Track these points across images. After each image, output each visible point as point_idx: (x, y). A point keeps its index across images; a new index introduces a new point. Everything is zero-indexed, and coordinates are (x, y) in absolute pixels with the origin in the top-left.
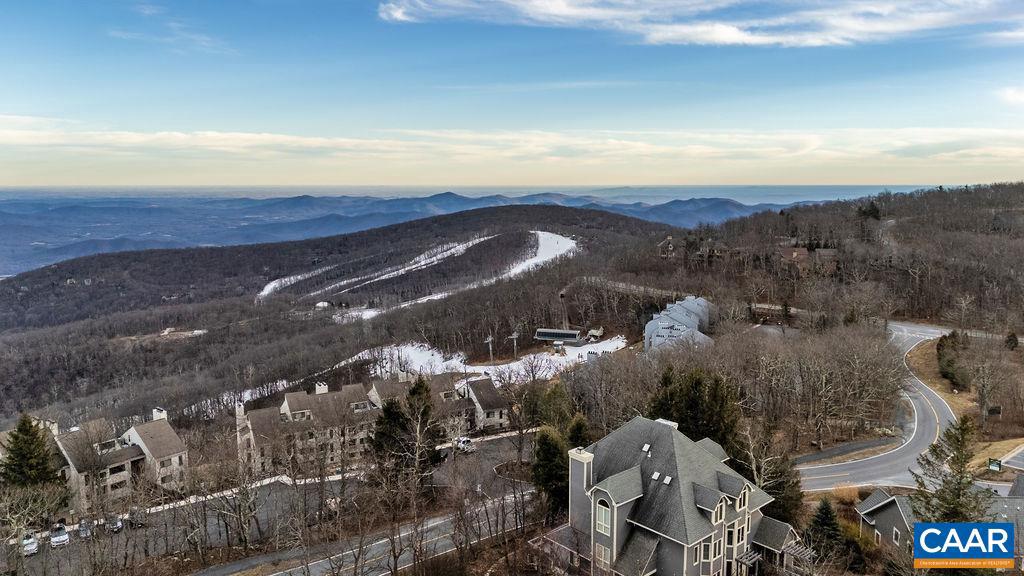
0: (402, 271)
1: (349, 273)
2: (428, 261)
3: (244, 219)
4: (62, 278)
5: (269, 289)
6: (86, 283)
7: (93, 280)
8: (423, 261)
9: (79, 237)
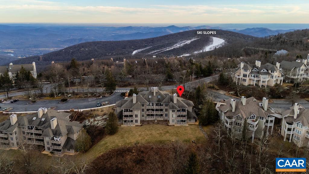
0: (172, 48)
1: (156, 49)
2: (180, 45)
3: (113, 33)
4: (80, 48)
5: (134, 52)
6: (86, 49)
7: (88, 49)
8: (178, 46)
9: (69, 38)
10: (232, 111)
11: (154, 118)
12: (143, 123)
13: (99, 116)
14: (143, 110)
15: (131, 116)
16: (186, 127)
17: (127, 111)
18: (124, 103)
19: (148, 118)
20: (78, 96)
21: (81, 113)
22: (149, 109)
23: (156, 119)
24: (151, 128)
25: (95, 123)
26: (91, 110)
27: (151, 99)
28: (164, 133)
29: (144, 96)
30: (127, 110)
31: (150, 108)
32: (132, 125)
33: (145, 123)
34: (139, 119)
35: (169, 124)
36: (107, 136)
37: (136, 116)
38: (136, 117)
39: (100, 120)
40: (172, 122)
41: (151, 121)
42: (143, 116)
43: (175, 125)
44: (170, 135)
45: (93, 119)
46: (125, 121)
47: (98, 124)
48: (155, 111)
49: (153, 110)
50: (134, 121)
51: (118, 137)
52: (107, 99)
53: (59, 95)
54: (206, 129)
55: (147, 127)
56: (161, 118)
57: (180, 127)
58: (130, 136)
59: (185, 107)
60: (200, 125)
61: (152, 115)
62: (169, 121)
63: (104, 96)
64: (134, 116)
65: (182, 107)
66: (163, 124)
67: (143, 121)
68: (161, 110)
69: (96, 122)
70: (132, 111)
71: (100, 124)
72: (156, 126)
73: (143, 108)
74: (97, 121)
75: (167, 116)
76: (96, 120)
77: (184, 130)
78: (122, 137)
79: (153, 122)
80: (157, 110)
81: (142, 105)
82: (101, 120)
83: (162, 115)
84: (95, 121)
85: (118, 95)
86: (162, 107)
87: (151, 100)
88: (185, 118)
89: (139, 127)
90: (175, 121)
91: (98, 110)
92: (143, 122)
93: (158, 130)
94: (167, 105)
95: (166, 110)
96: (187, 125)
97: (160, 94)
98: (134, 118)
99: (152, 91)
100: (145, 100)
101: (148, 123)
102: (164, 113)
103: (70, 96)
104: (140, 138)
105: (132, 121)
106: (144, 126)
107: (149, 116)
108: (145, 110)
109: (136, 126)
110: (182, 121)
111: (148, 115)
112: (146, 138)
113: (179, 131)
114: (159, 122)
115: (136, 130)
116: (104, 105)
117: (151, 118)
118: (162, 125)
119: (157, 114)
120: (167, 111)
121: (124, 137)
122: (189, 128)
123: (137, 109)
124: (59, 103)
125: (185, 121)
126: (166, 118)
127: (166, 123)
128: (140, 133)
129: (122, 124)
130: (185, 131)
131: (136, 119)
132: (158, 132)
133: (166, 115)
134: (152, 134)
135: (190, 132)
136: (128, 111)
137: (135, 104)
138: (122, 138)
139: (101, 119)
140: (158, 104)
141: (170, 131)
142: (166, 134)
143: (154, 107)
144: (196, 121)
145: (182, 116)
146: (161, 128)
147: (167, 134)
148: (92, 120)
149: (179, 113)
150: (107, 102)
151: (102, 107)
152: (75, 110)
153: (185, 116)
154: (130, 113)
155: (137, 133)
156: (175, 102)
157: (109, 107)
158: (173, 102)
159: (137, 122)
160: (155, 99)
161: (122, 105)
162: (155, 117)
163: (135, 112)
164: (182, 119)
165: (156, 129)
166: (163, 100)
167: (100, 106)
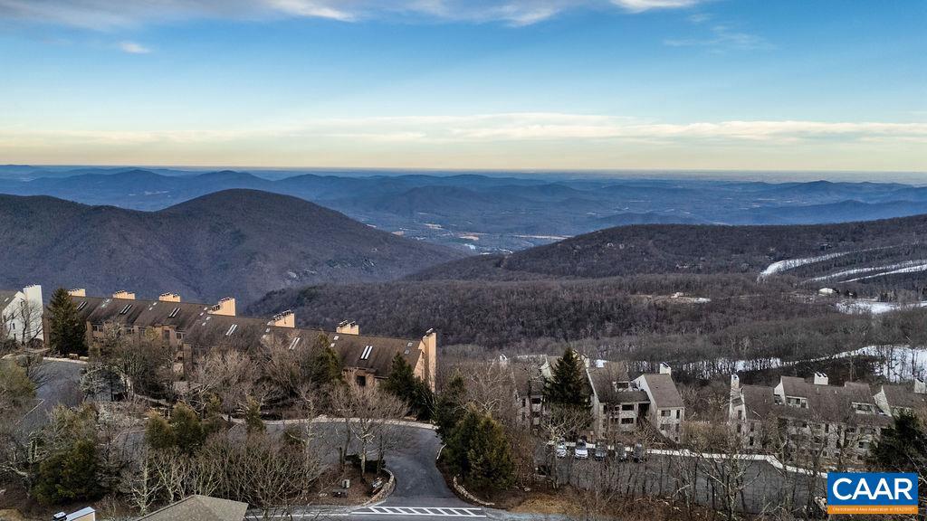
3: (757, 202)
4: (604, 242)
5: (772, 269)
6: (621, 247)
7: (626, 246)
9: (620, 210)
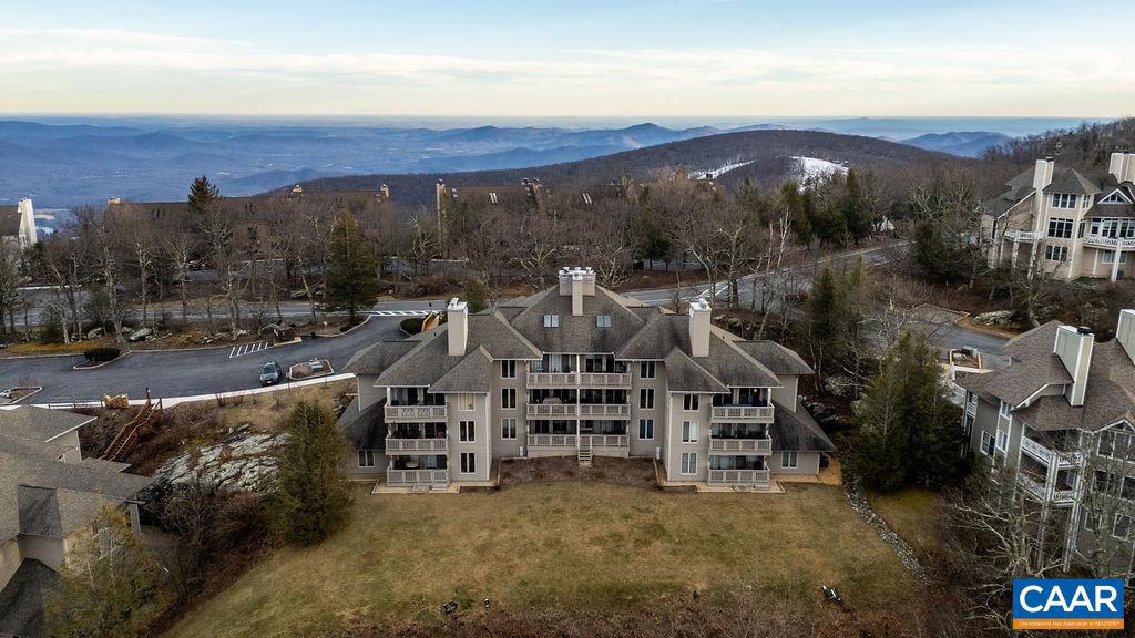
3: (425, 152)
9: (262, 167)
10: (1066, 398)
11: (573, 442)
12: (507, 475)
13: (257, 432)
14: (509, 397)
15: (436, 430)
16: (769, 499)
17: (413, 400)
18: (400, 356)
19: (541, 443)
20: (183, 338)
21: (161, 420)
22: (546, 393)
23: (585, 451)
24: (557, 503)
25: (223, 475)
26: (222, 404)
27: (557, 332)
28: (638, 534)
29: (515, 317)
30: (412, 393)
31: (550, 382)
32: (440, 488)
33: (520, 475)
34: (483, 448)
35: (665, 484)
36: (277, 556)
37: (468, 430)
38: (463, 438)
39: (257, 455)
40: (685, 470)
41: (558, 462)
42: (509, 432)
43: (703, 488)
44: (674, 553)
45: (217, 452)
46: (401, 463)
47: (237, 476)
48: (578, 407)
49: (566, 396)
50: (454, 463)
51: (340, 559)
52: (324, 348)
53: (92, 333)
54: (896, 511)
55: (532, 496)
56: (612, 443)
57: (737, 499)
58: (418, 553)
59: (759, 379)
60: (851, 490)
61: (562, 427)
62: (661, 463)
63: (314, 336)
64: (454, 431)
65: (743, 378)
66: (629, 477)
67: (510, 462)
68: (617, 397)
69: (230, 469)
70: (439, 400)
71: (248, 476)
72: (587, 490)
73: (509, 383)
74: (237, 459)
75: (650, 436)
76: (234, 454)
77: (757, 516)
78: (370, 561)
79: (567, 467)
80: (590, 397)
81: (505, 363)
82: (263, 454)
83: (618, 428)
84: (226, 460)
85: (387, 332)
86: (620, 381)
87: (556, 340)
88: (760, 446)
89: (481, 496)
90: (702, 463)
91: (256, 402)
92: (507, 468)
93: (597, 516)
94: (652, 364)
95: (647, 397)
96: (776, 489)
97: (609, 309)
98: (455, 445)
99: (563, 291)
100: (521, 337)
101: (539, 476)
102: (632, 412)
103: (142, 338)
104: (481, 571)
105: (441, 462)
106: (515, 492)
107: (546, 431)
108: (523, 398)
109: (463, 489)
110: (742, 463)
111: (541, 427)
112: (524, 569)
113: (730, 527)
114: (601, 470)
115: (463, 515)
116: (299, 376)
117: (559, 442)
118: (620, 484)
119: (589, 423)
120: (651, 406)
121: (379, 563)
122: (788, 507)
123: (473, 388)
124: (70, 369)
125: (758, 464)
126: (644, 446)
127: (645, 474)
128: (485, 534)
129: (382, 479)
130: (769, 526)
131: (467, 446)
132: (600, 529)
133: (647, 429)
134: (558, 541)
135: (799, 530)
136: (420, 397)
137: (462, 358)
138: (365, 571)
139: (259, 449)
140: (599, 360)
141: (670, 526)
142: (647, 543)
143: (572, 379)
144: (824, 464)
145: (742, 432)
146: (616, 505)
147: (658, 543)
148: (210, 455)
149: (725, 416)
150: (316, 364)
151: (284, 386)
152: (131, 403)
153: (759, 434)
154: (429, 414)
155: (465, 531)
156: (700, 347)
157: (325, 387)
158: (688, 351)
159: (472, 470)
160: (581, 334)
161: (382, 368)
162: (578, 436)
163: (461, 409)
164: (741, 448)
165: (583, 507)
166: (629, 337)
167: (275, 383)
